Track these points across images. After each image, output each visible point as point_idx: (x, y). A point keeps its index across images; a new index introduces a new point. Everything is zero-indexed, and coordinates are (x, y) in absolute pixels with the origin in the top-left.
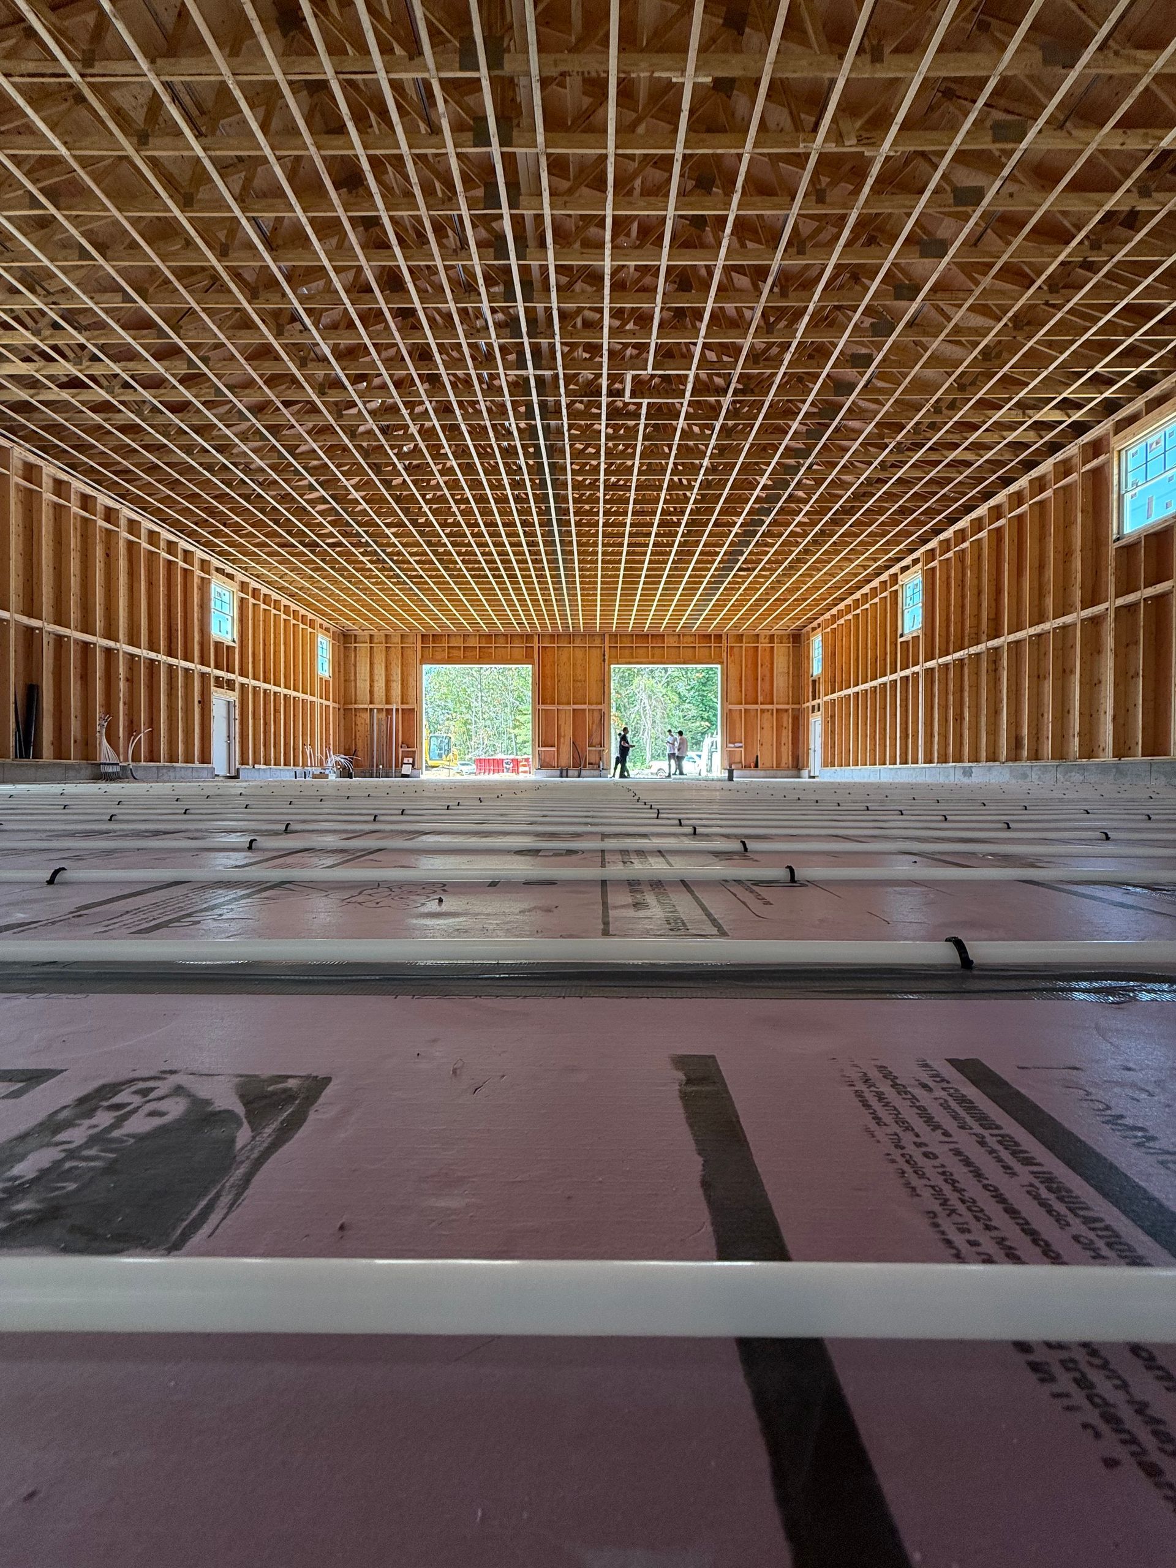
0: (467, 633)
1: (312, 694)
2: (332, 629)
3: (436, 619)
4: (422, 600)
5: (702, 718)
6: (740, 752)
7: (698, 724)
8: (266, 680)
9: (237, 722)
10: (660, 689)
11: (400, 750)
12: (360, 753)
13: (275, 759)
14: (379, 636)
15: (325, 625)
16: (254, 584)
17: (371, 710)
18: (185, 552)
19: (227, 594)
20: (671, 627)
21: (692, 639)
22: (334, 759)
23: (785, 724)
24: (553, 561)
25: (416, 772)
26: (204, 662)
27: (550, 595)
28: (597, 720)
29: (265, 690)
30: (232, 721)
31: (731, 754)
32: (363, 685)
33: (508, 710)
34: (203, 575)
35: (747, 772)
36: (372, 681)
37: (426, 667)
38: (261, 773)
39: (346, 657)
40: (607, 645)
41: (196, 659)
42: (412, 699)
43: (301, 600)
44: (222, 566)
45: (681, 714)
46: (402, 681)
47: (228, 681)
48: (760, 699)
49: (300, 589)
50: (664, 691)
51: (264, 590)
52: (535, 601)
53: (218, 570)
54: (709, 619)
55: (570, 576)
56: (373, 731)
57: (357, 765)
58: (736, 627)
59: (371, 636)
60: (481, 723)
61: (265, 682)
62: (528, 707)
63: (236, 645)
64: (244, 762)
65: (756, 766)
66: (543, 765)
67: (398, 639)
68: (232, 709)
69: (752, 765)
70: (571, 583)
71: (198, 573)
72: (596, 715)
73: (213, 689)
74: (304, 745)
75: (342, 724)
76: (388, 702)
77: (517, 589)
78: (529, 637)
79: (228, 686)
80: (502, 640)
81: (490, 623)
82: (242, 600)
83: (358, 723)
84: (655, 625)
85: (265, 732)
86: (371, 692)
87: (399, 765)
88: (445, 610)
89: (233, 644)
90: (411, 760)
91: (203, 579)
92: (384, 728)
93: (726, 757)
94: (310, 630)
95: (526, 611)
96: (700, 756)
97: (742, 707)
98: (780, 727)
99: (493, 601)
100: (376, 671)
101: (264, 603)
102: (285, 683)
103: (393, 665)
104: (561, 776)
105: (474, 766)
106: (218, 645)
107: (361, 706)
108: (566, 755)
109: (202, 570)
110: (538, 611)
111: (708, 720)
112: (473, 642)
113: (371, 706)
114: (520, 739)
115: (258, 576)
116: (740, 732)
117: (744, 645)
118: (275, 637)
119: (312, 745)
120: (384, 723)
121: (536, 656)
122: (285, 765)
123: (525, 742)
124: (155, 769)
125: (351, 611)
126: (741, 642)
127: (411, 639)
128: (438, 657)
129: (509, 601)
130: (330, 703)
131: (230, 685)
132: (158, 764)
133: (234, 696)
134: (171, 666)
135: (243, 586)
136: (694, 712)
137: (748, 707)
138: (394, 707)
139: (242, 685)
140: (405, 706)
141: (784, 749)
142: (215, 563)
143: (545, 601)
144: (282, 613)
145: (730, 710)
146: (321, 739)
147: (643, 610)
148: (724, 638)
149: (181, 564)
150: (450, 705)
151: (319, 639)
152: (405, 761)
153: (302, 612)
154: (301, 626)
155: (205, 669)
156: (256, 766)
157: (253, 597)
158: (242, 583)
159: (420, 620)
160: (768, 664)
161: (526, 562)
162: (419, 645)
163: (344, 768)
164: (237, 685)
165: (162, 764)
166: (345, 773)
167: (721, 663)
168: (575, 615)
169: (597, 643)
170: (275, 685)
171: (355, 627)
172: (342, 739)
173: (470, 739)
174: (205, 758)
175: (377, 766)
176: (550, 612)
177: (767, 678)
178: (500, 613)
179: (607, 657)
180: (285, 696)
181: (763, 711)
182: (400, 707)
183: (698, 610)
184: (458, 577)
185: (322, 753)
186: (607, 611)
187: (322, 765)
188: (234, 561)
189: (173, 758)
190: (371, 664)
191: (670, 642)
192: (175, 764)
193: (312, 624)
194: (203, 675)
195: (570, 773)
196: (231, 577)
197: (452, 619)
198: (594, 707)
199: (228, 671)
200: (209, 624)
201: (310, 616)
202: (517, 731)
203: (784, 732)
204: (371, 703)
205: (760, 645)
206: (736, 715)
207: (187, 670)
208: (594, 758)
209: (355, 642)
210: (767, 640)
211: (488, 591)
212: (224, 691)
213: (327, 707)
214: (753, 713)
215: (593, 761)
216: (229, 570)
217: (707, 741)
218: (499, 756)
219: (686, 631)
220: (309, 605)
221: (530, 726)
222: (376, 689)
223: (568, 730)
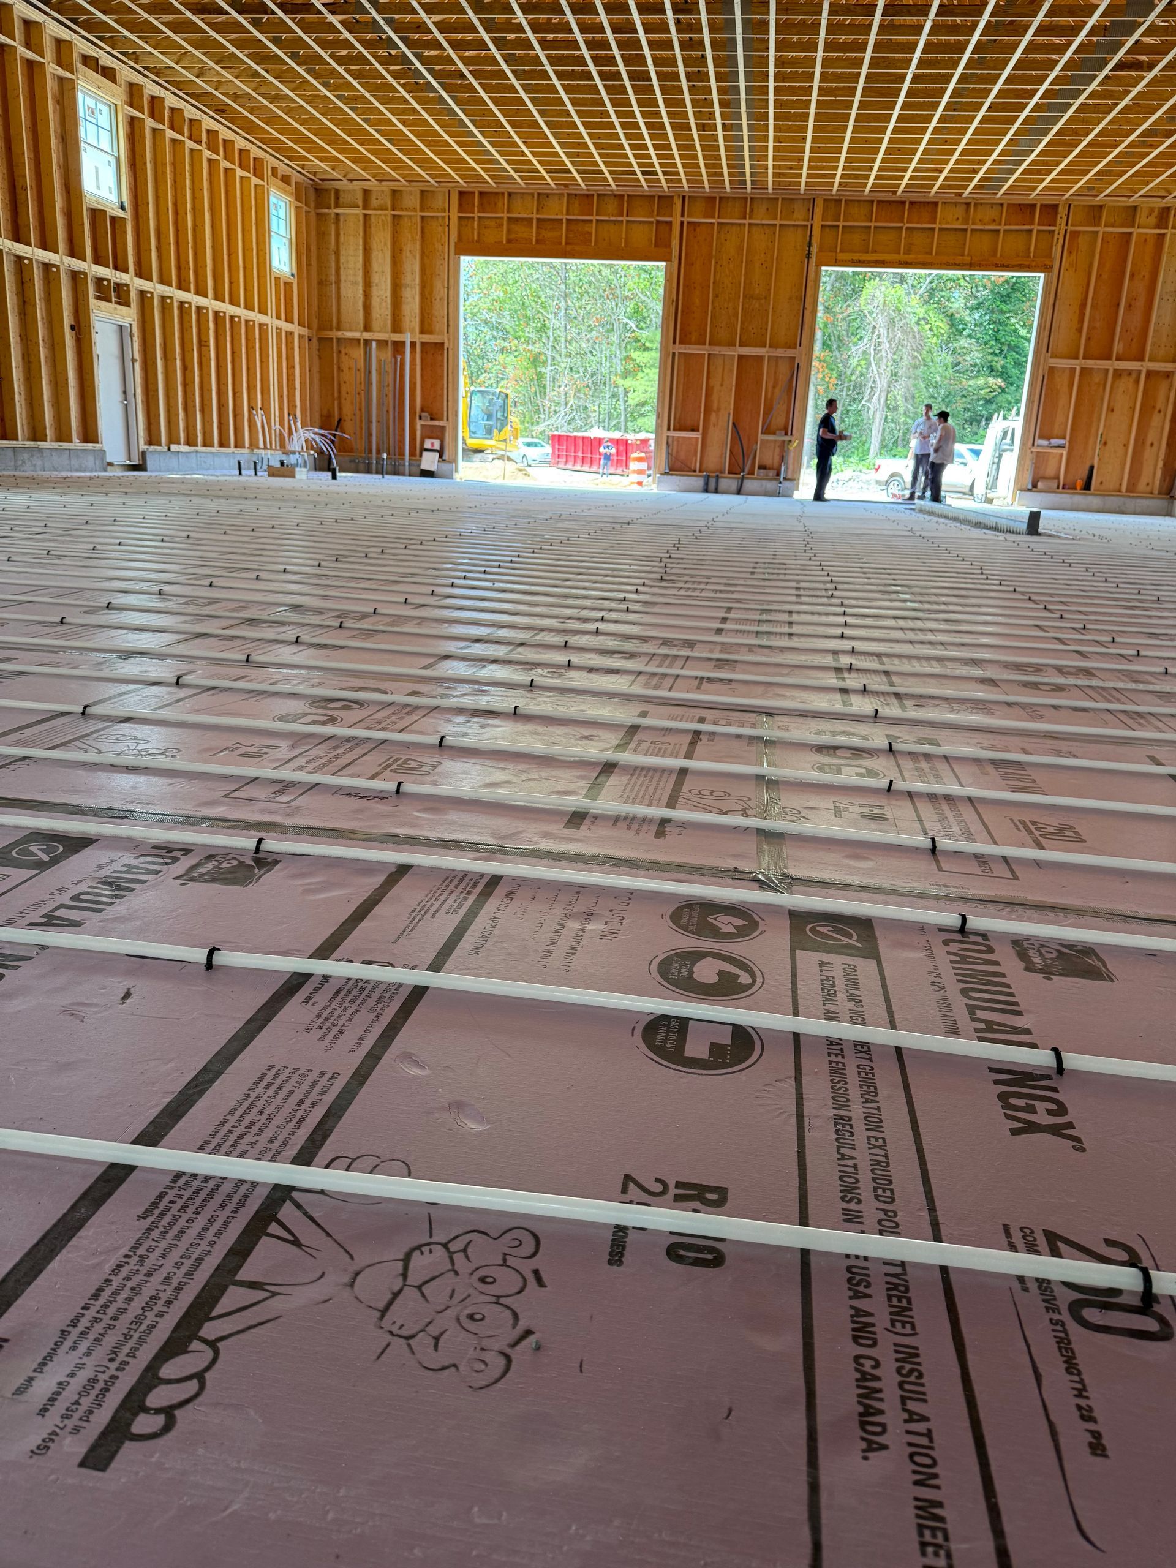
0: (543, 189)
1: (263, 311)
2: (295, 177)
3: (488, 162)
4: (462, 123)
5: (992, 369)
6: (1058, 456)
7: (981, 382)
8: (182, 286)
9: (137, 365)
10: (914, 306)
11: (419, 423)
12: (348, 425)
13: (204, 434)
14: (381, 192)
15: (283, 169)
16: (151, 89)
17: (367, 342)
18: (28, 24)
19: (105, 109)
20: (954, 186)
21: (993, 213)
22: (303, 436)
23: (1160, 405)
24: (724, 45)
25: (445, 467)
26: (74, 252)
27: (712, 115)
28: (783, 377)
29: (182, 304)
30: (128, 364)
31: (1039, 460)
32: (352, 292)
33: (614, 338)
34: (60, 72)
35: (1065, 498)
36: (367, 284)
37: (465, 260)
38: (182, 459)
39: (322, 235)
40: (818, 222)
41: (62, 245)
42: (440, 324)
43: (235, 119)
44: (93, 52)
45: (950, 359)
46: (423, 287)
47: (118, 286)
48: (1117, 347)
49: (235, 98)
50: (921, 312)
51: (171, 101)
52: (681, 128)
53: (87, 60)
54: (1036, 172)
55: (757, 77)
56: (369, 383)
57: (344, 447)
58: (1090, 189)
59: (366, 193)
60: (565, 363)
61: (180, 288)
62: (653, 335)
63: (127, 215)
64: (152, 439)
65: (1087, 486)
66: (676, 466)
67: (413, 201)
68: (127, 339)
69: (1080, 483)
70: (757, 90)
71: (52, 68)
72: (784, 369)
73: (93, 302)
74: (251, 408)
75: (316, 369)
76: (396, 327)
77: (648, 104)
78: (664, 201)
79: (118, 296)
80: (611, 206)
81: (590, 171)
82: (132, 121)
83: (345, 367)
84: (922, 181)
85: (185, 385)
86: (367, 308)
87: (418, 451)
88: (504, 144)
89: (120, 213)
90: (437, 445)
91: (61, 79)
92: (390, 379)
93: (1029, 464)
94: (255, 180)
95: (662, 147)
96: (977, 453)
97: (1077, 364)
98: (1148, 409)
99: (600, 127)
100: (375, 266)
101: (172, 128)
102: (215, 289)
103: (406, 253)
104: (706, 491)
105: (548, 449)
106: (97, 214)
107: (349, 335)
108: (719, 450)
109: (59, 64)
110: (686, 148)
111: (1004, 374)
112: (556, 210)
113: (367, 335)
114: (634, 399)
115: (158, 72)
116: (1066, 416)
117: (1101, 230)
118: (194, 198)
119: (265, 408)
120: (390, 368)
121: (675, 243)
122: (221, 445)
123: (644, 404)
124: (10, 453)
125: (330, 143)
126: (1096, 221)
127: (439, 201)
128: (491, 237)
129: (630, 126)
130: (294, 328)
131: (121, 294)
132: (13, 443)
133: (128, 316)
134: (19, 259)
135: (134, 92)
136: (976, 356)
137: (1090, 363)
138: (407, 338)
139: (142, 293)
140: (427, 338)
141: (1149, 454)
142: (82, 46)
143: (701, 127)
144: (203, 148)
145: (1052, 370)
146: (281, 396)
147: (900, 151)
148: (1062, 211)
149: (23, 51)
150: (508, 322)
151: (273, 200)
152: (428, 444)
153: (240, 143)
154: (240, 172)
155: (77, 265)
156: (174, 447)
157: (152, 115)
158: (131, 85)
159: (457, 163)
160: (1146, 273)
161: (668, 45)
162: (455, 214)
163: (321, 452)
164: (134, 296)
165: (20, 443)
166: (324, 464)
167: (1046, 268)
168: (758, 157)
169: (799, 218)
170: (197, 293)
171: (336, 175)
172: (317, 397)
173: (543, 394)
174: (89, 434)
175: (379, 452)
176: (711, 150)
177: (1141, 303)
178: (612, 150)
179: (814, 249)
180: (216, 313)
181: (1118, 374)
182: (419, 338)
183: (1015, 153)
184: (533, 76)
185: (282, 424)
186: (825, 152)
187: (282, 446)
188: (113, 42)
189: (36, 434)
190: (367, 251)
191: (947, 218)
192: (41, 444)
193: (258, 168)
194: (75, 275)
195: (724, 483)
196: (109, 74)
197: (519, 163)
198: (780, 352)
199: (116, 268)
200: (78, 174)
201: (255, 152)
202: (628, 382)
203: (1156, 420)
204: (367, 328)
205: (1135, 231)
206: (1062, 381)
207: (47, 267)
208: (769, 456)
209: (337, 206)
210: (1153, 220)
211: (590, 107)
212: (112, 305)
213: (290, 334)
214: (1097, 378)
215: (768, 462)
216: (106, 61)
217: (997, 426)
218: (595, 432)
219: (983, 196)
220: (251, 129)
221: (654, 374)
222: (375, 302)
223: (726, 399)
